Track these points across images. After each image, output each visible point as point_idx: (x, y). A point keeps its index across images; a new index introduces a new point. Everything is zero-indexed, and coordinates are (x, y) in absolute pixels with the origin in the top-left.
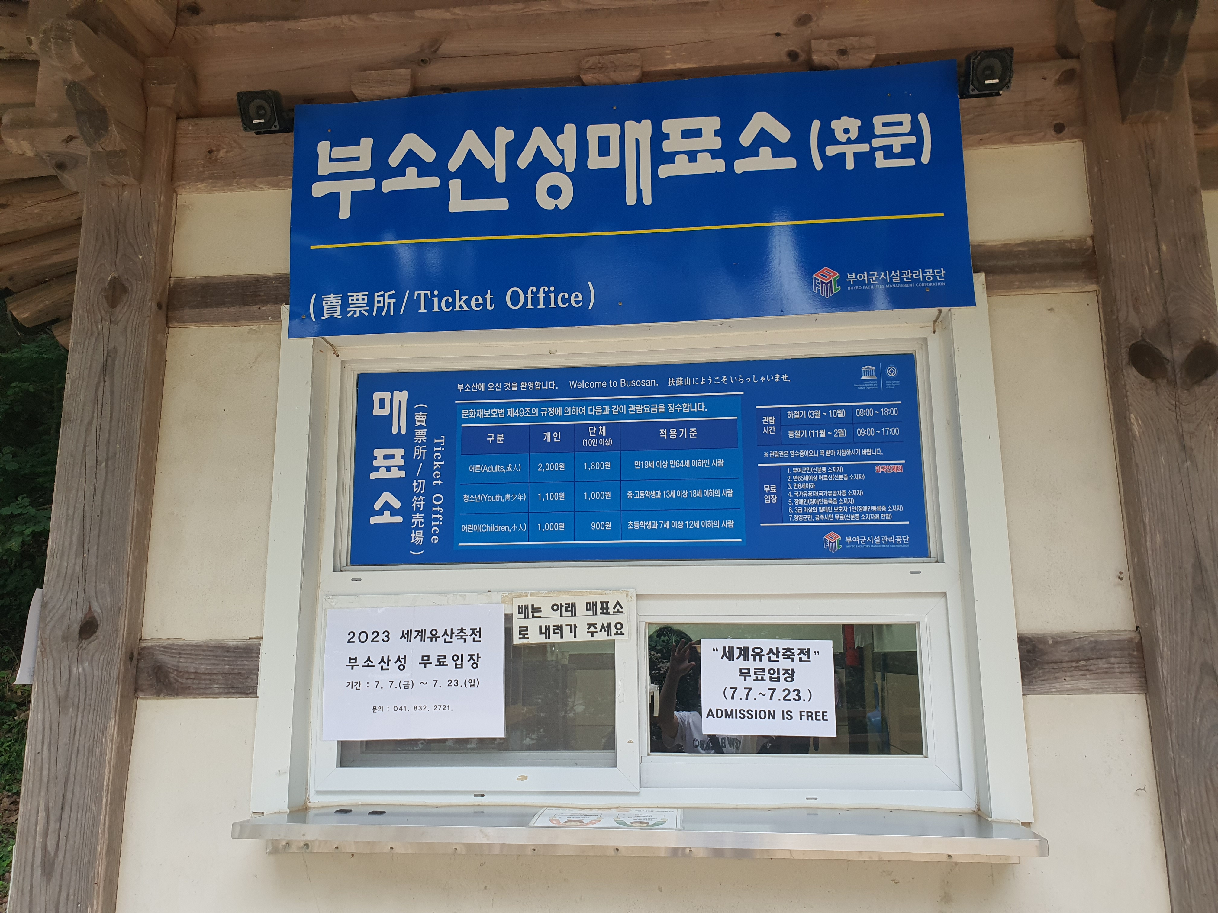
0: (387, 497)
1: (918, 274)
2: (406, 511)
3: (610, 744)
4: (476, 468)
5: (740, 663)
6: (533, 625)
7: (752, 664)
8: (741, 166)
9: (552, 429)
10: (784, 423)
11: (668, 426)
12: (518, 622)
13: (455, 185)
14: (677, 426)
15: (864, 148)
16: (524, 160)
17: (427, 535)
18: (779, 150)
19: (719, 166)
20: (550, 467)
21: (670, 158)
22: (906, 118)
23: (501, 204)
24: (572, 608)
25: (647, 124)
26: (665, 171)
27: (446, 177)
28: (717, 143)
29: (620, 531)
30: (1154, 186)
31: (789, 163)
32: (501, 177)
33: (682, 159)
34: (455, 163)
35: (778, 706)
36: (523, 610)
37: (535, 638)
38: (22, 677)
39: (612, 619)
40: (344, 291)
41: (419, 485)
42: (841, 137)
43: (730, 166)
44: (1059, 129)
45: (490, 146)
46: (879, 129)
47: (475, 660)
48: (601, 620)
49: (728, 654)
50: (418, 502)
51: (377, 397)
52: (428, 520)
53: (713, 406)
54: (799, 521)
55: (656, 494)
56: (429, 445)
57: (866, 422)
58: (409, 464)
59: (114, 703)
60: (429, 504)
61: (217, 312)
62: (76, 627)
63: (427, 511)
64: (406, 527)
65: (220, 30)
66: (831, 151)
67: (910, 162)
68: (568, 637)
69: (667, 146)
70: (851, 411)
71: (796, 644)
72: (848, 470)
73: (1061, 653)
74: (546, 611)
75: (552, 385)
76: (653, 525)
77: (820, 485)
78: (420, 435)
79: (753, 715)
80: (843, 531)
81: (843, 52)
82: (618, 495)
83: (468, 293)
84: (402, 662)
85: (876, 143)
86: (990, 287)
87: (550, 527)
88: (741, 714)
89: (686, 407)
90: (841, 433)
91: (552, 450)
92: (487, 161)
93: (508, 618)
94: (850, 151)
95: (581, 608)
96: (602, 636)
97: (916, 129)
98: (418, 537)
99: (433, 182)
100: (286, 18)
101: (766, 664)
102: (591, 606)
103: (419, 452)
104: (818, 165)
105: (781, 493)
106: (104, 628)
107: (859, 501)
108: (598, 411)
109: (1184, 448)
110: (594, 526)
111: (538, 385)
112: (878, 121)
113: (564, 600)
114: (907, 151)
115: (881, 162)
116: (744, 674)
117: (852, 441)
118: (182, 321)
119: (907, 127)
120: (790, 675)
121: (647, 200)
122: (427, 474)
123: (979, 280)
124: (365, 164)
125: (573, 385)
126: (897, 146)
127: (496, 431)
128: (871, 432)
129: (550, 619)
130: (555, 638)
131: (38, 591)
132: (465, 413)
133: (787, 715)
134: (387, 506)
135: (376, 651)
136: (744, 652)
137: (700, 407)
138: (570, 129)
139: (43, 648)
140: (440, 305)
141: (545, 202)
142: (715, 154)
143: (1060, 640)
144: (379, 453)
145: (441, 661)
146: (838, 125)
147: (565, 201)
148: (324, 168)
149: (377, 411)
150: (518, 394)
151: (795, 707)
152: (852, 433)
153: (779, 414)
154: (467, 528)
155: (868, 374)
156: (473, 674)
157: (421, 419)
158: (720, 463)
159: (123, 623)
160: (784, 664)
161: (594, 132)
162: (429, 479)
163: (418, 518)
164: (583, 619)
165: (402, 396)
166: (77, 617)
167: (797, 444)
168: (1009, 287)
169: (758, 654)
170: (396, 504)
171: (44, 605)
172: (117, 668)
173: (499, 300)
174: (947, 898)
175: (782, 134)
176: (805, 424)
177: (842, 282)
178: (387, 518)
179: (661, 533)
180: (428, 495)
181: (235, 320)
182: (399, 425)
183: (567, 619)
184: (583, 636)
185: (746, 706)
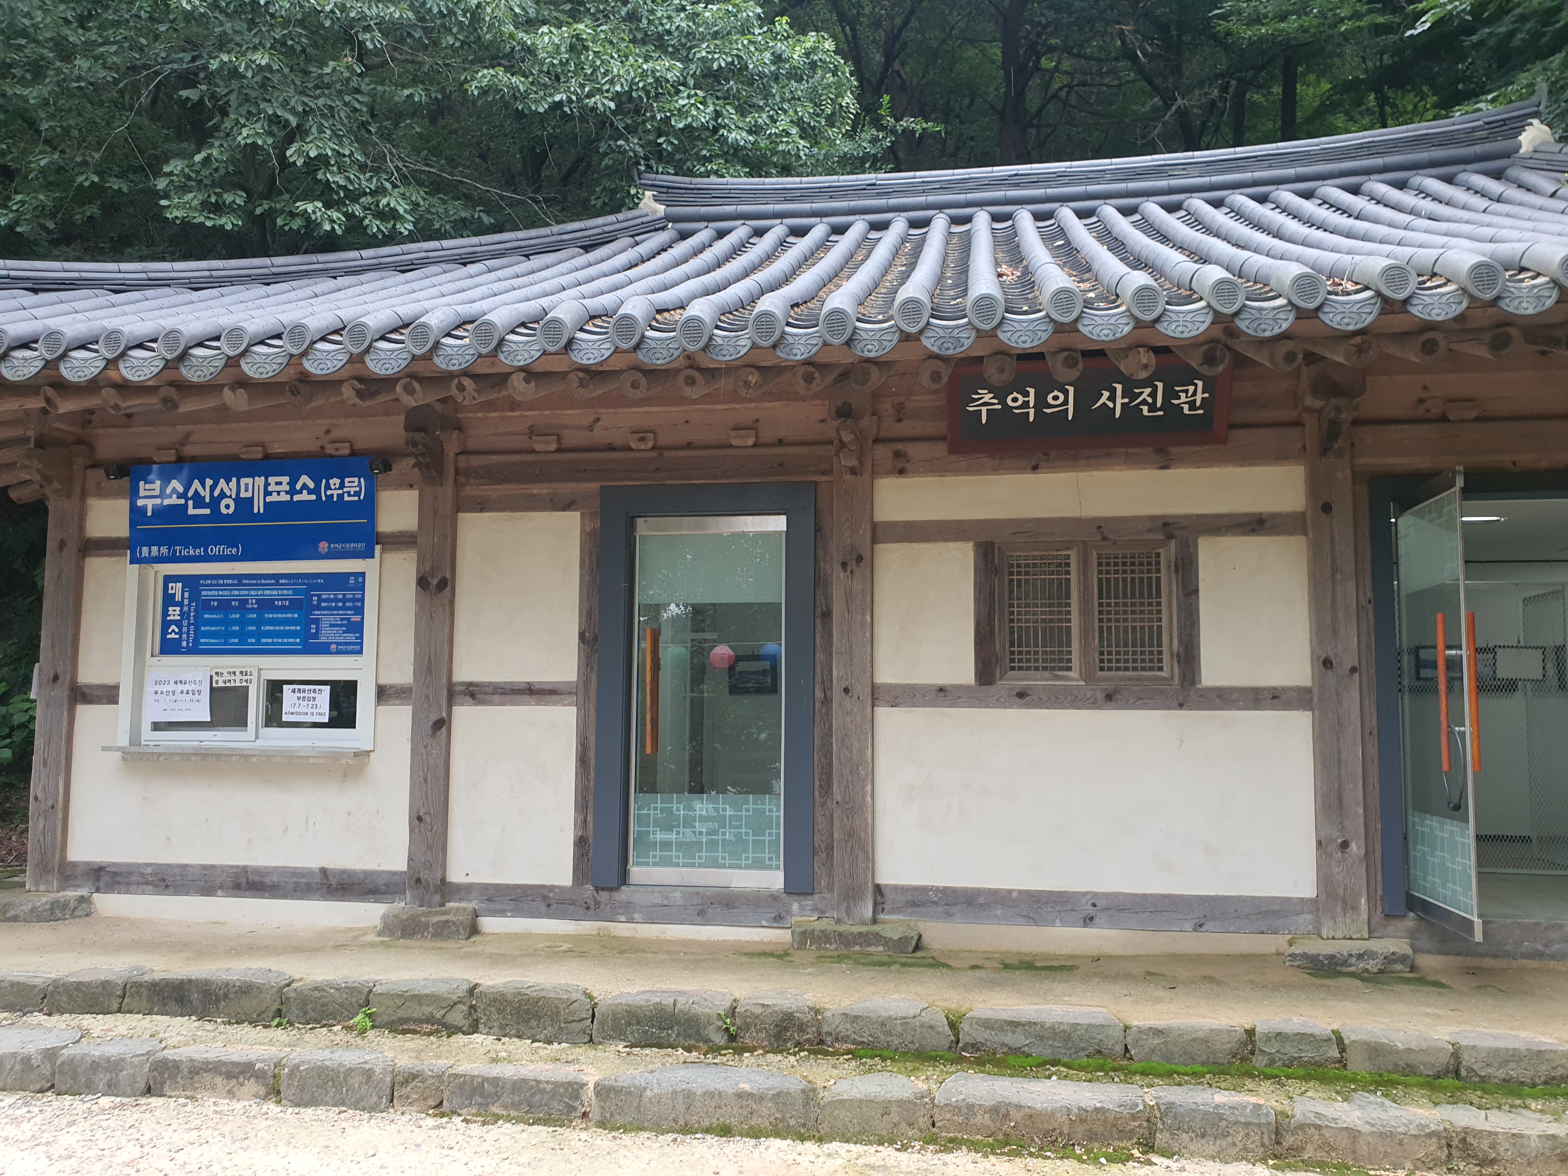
0: (173, 627)
1: (355, 545)
2: (180, 633)
3: (245, 724)
4: (206, 616)
5: (297, 694)
6: (220, 679)
7: (302, 695)
8: (296, 498)
9: (235, 600)
10: (320, 600)
11: (278, 600)
12: (215, 678)
13: (190, 503)
14: (282, 600)
15: (341, 492)
16: (216, 493)
17: (188, 643)
18: (310, 492)
19: (288, 498)
20: (234, 616)
21: (270, 493)
22: (356, 479)
23: (207, 511)
24: (234, 673)
25: (263, 478)
26: (268, 499)
27: (187, 499)
28: (287, 488)
29: (258, 643)
30: (436, 514)
31: (313, 497)
32: (207, 500)
33: (275, 494)
34: (190, 494)
35: (309, 711)
36: (217, 673)
37: (221, 684)
38: (33, 696)
39: (248, 677)
40: (149, 546)
41: (185, 623)
42: (333, 487)
43: (292, 498)
44: (411, 486)
45: (203, 486)
46: (347, 484)
47: (199, 692)
48: (244, 678)
49: (294, 691)
50: (185, 629)
51: (170, 585)
52: (188, 637)
53: (296, 592)
54: (323, 639)
55: (272, 628)
56: (189, 606)
57: (349, 600)
58: (182, 614)
59: (66, 706)
60: (188, 630)
61: (103, 552)
62: (51, 678)
63: (188, 633)
64: (180, 640)
65: (100, 431)
66: (329, 492)
67: (356, 498)
68: (233, 684)
69: (270, 489)
70: (344, 595)
71: (317, 687)
72: (342, 619)
73: (391, 691)
74: (225, 674)
75: (236, 582)
76: (270, 640)
77: (332, 625)
78: (186, 602)
79: (300, 714)
80: (338, 644)
81: (337, 449)
82: (259, 628)
83: (194, 548)
84: (174, 693)
85: (345, 490)
86: (383, 551)
87: (233, 640)
88: (297, 713)
89: (285, 592)
90: (340, 604)
91: (235, 609)
92: (202, 494)
93: (211, 677)
94: (335, 493)
95: (238, 673)
96: (244, 684)
97: (359, 485)
98: (184, 644)
99: (182, 501)
100: (125, 427)
101: (306, 695)
102: (241, 673)
103: (186, 609)
104: (324, 499)
105: (317, 629)
106: (61, 679)
107: (344, 632)
108: (252, 593)
109: (431, 617)
110: (249, 640)
111: (230, 582)
112: (347, 480)
113: (232, 670)
114: (358, 494)
115: (346, 498)
116: (299, 699)
117: (344, 608)
118: (90, 556)
119: (356, 484)
120: (314, 699)
121: (262, 511)
122: (188, 618)
123: (378, 548)
124: (157, 493)
125: (244, 581)
126: (352, 490)
127: (214, 600)
128: (351, 604)
129: (227, 677)
130: (228, 685)
131: (37, 665)
132: (203, 593)
133: (312, 714)
134: (173, 631)
135: (165, 688)
136: (299, 690)
137: (291, 592)
138: (234, 479)
139: (40, 685)
140: (184, 553)
141: (224, 511)
142: (287, 493)
143: (391, 687)
144: (171, 609)
145: (188, 693)
146: (332, 482)
147: (231, 511)
148: (142, 493)
149: (170, 592)
150: (223, 585)
151: (315, 711)
152: (344, 604)
153: (319, 596)
154: (202, 640)
155: (352, 580)
156: (199, 697)
157: (186, 595)
158: (296, 616)
159: (68, 678)
160: (313, 695)
161: (243, 481)
162: (189, 620)
163: (184, 636)
164: (238, 677)
165: (180, 585)
166: (52, 674)
167: (325, 609)
168: (390, 550)
169: (304, 691)
170: (177, 630)
171: (40, 670)
172: (66, 693)
173: (206, 551)
174: (345, 776)
175: (312, 485)
176: (328, 600)
177: (329, 547)
178: (173, 636)
179: (273, 644)
180: (188, 626)
181: (110, 555)
182: (178, 598)
183: (232, 677)
184: (238, 684)
185: (298, 710)
